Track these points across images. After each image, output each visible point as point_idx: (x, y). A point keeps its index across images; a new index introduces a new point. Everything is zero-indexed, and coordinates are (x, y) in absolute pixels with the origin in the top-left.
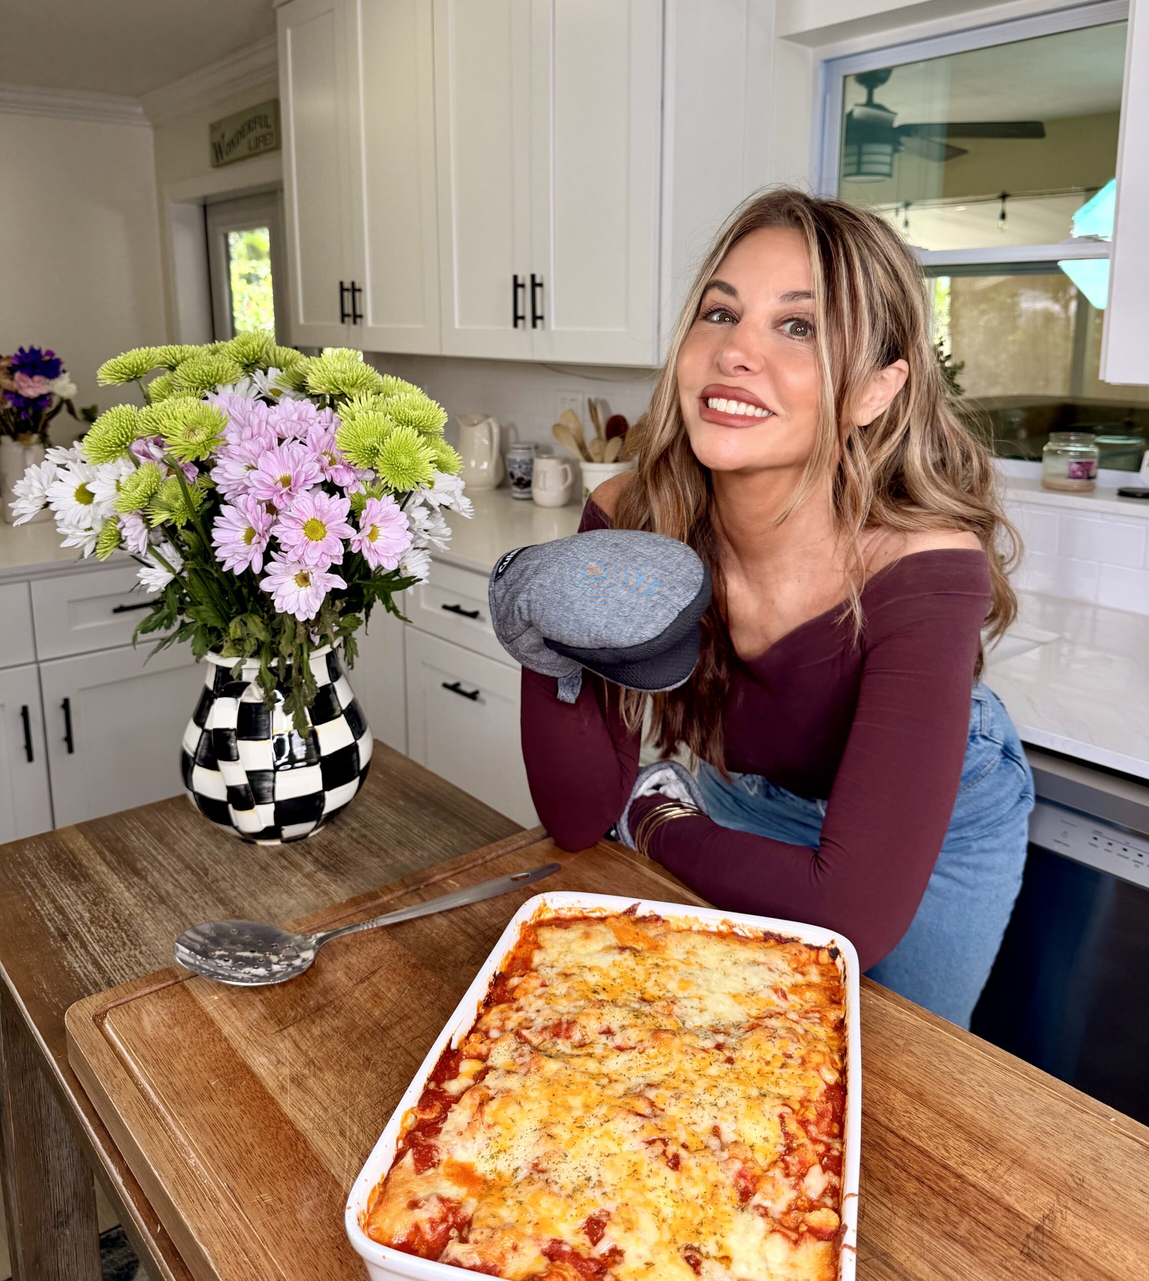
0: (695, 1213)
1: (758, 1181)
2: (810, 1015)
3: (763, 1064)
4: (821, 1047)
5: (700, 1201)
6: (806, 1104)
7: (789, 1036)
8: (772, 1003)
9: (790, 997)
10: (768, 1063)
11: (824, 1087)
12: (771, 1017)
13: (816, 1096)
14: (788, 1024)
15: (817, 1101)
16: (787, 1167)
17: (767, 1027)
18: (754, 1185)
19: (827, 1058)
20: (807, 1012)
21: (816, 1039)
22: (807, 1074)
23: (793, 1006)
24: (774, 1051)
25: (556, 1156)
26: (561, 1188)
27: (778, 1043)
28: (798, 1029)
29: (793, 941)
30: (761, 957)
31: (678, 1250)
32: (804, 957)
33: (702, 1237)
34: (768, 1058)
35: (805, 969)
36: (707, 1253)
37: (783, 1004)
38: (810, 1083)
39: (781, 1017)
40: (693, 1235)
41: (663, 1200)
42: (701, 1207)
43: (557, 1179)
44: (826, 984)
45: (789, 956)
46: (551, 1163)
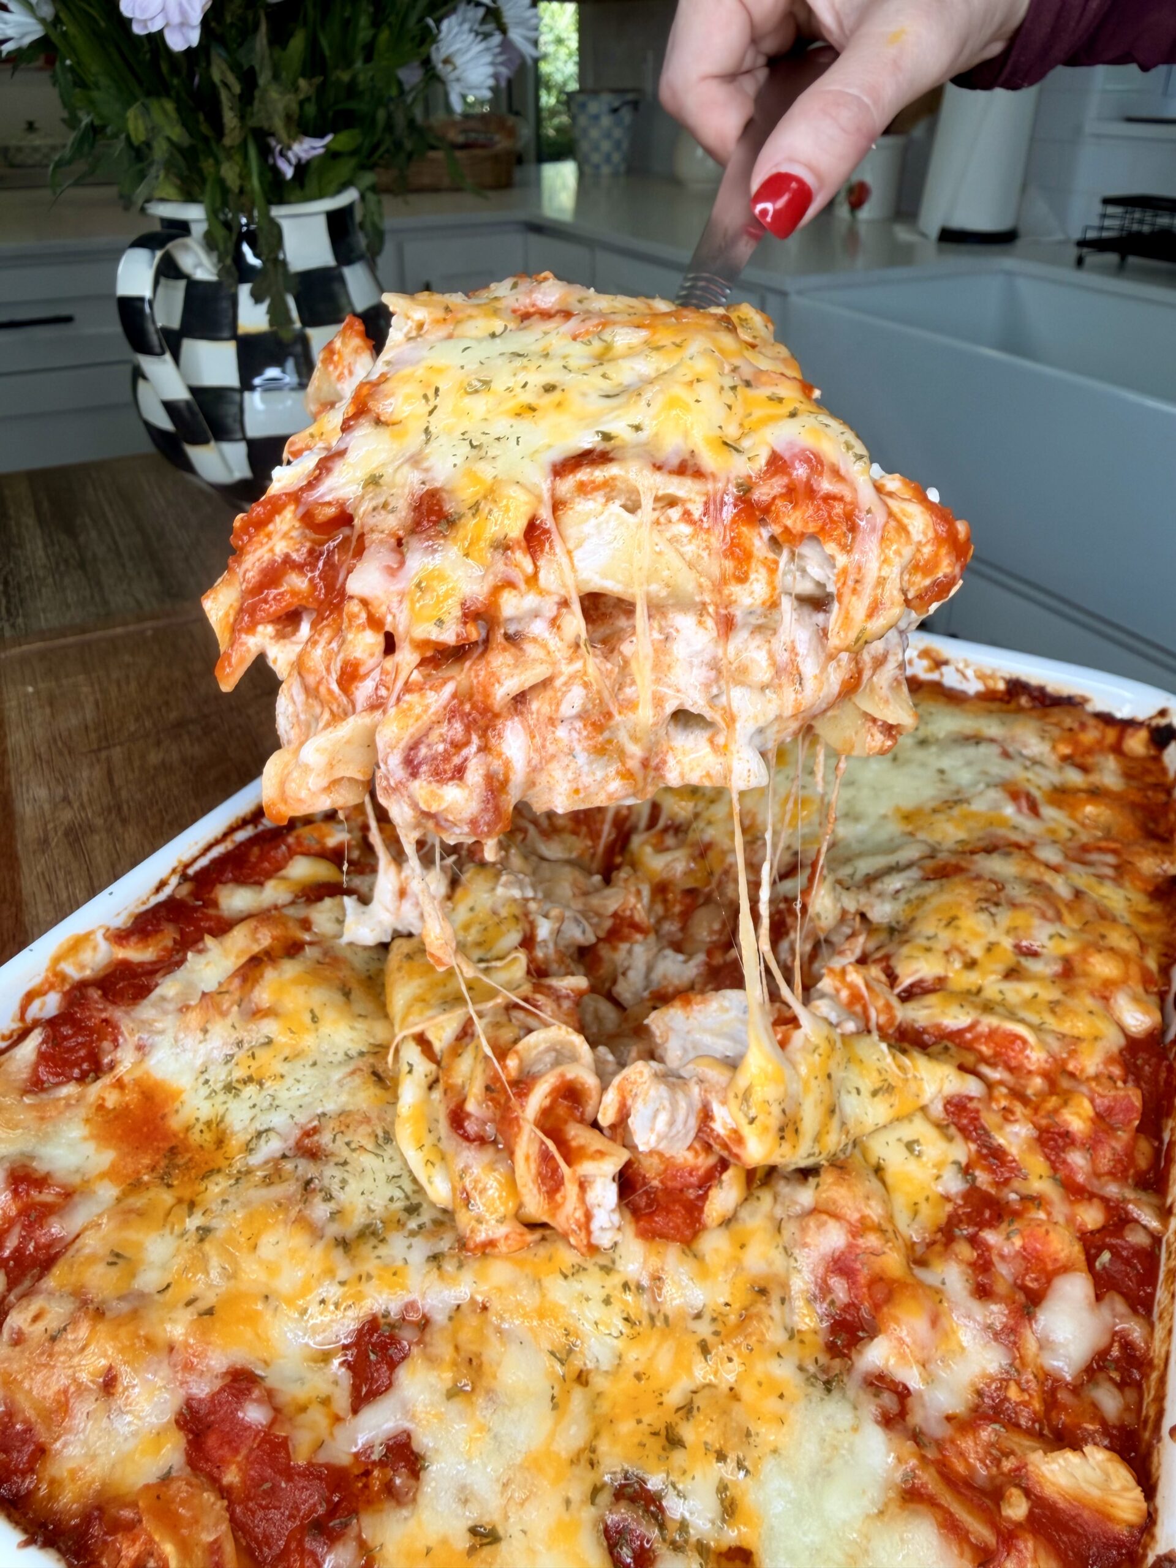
0: (681, 1365)
1: (889, 1298)
2: (1094, 857)
3: (958, 965)
4: (1118, 939)
5: (704, 1329)
6: (1065, 1083)
7: (1038, 902)
8: (1004, 822)
9: (1049, 812)
10: (971, 964)
11: (1114, 1041)
12: (993, 851)
13: (1091, 1062)
14: (1033, 872)
15: (1097, 1078)
16: (982, 1266)
17: (978, 878)
18: (877, 1307)
19: (1134, 971)
20: (1085, 848)
21: (1104, 915)
22: (1072, 1003)
23: (1052, 831)
24: (993, 936)
25: (364, 1129)
26: (335, 1215)
27: (1005, 918)
28: (1061, 887)
29: (1070, 703)
30: (992, 728)
31: (596, 1491)
32: (1090, 736)
33: (679, 1457)
34: (976, 951)
35: (1090, 760)
36: (683, 1526)
37: (1030, 826)
38: (1079, 1026)
39: (1018, 855)
40: (655, 1445)
41: (595, 1311)
42: (705, 1349)
43: (335, 1188)
44: (1136, 797)
45: (1056, 732)
46: (341, 1140)
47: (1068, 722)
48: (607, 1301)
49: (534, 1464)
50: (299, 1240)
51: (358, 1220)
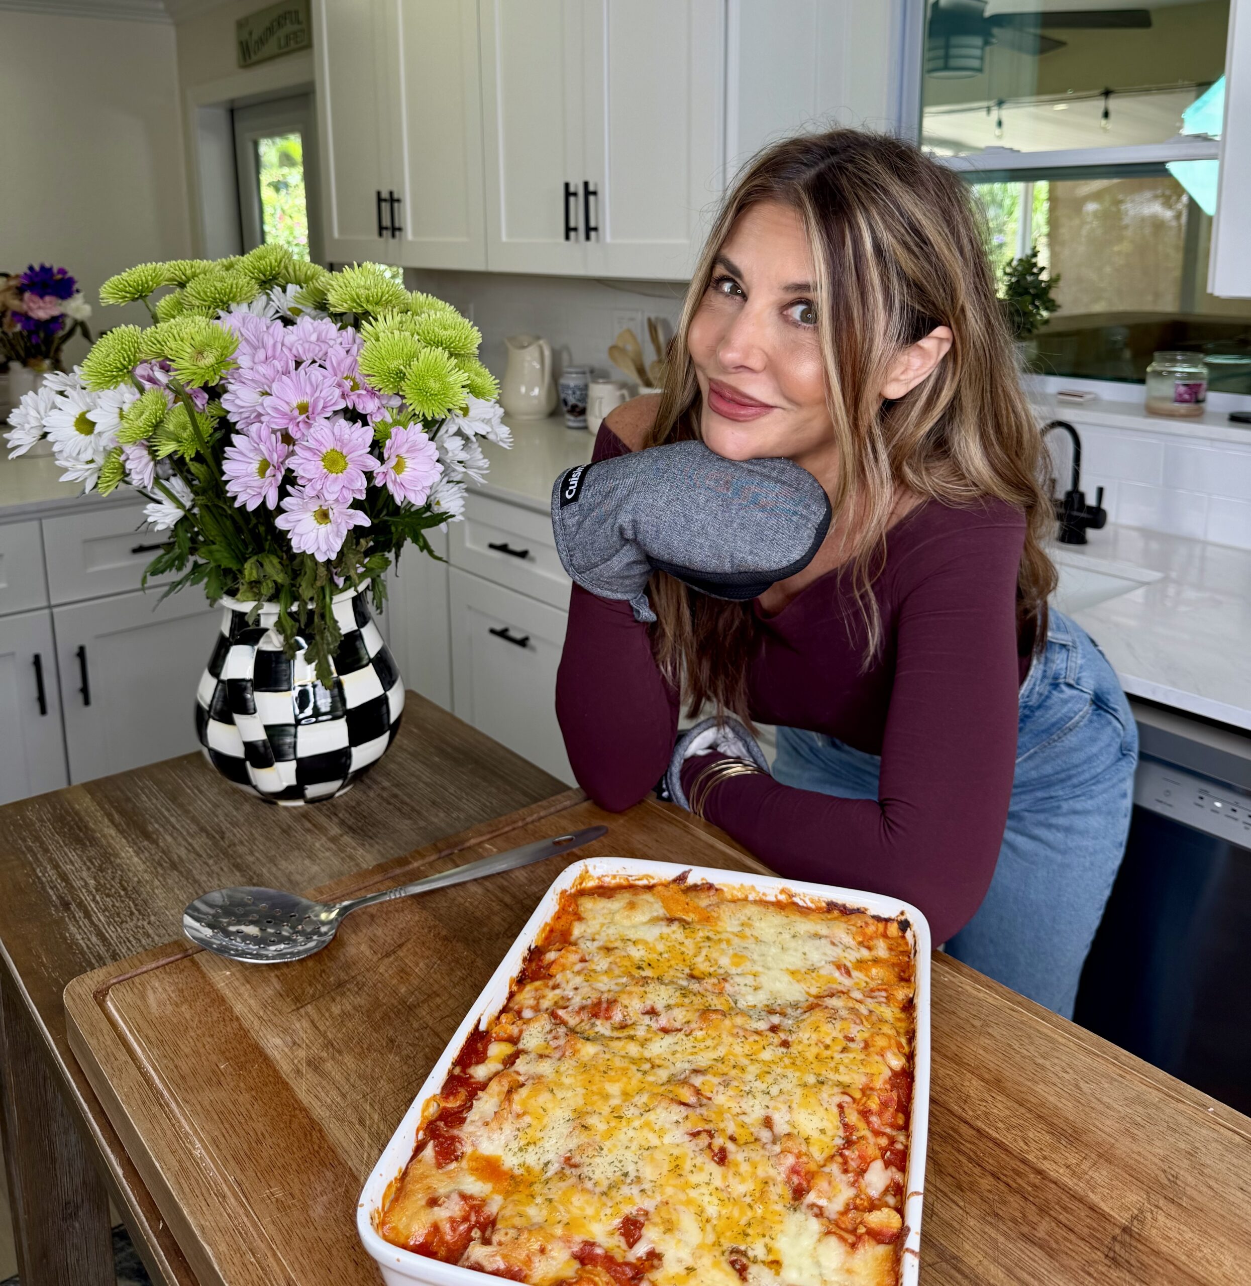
0: (742, 1213)
1: (813, 1178)
2: (876, 994)
3: (823, 1048)
4: (886, 1029)
5: (748, 1200)
6: (868, 1092)
7: (852, 1017)
8: (834, 980)
9: (855, 973)
10: (827, 1047)
11: (888, 1074)
12: (832, 995)
13: (879, 1083)
14: (851, 1004)
15: (880, 1089)
16: (845, 1162)
17: (826, 1007)
18: (809, 1182)
19: (893, 1042)
20: (872, 991)
21: (882, 1020)
22: (870, 1059)
23: (857, 984)
24: (835, 1034)
25: (590, 1149)
26: (595, 1184)
27: (838, 1024)
28: (863, 1010)
29: (859, 912)
30: (823, 930)
31: (723, 1253)
32: (871, 929)
33: (749, 1239)
34: (828, 1041)
35: (872, 943)
36: (755, 1257)
37: (847, 982)
38: (874, 1070)
39: (844, 997)
40: (740, 1237)
41: (707, 1198)
42: (750, 1206)
43: (591, 1175)
44: (895, 960)
45: (854, 929)
46: (584, 1156)
47: (859, 923)
48: (711, 1194)
49: (700, 1247)
50: (587, 1197)
51: (605, 1184)
